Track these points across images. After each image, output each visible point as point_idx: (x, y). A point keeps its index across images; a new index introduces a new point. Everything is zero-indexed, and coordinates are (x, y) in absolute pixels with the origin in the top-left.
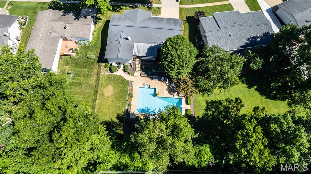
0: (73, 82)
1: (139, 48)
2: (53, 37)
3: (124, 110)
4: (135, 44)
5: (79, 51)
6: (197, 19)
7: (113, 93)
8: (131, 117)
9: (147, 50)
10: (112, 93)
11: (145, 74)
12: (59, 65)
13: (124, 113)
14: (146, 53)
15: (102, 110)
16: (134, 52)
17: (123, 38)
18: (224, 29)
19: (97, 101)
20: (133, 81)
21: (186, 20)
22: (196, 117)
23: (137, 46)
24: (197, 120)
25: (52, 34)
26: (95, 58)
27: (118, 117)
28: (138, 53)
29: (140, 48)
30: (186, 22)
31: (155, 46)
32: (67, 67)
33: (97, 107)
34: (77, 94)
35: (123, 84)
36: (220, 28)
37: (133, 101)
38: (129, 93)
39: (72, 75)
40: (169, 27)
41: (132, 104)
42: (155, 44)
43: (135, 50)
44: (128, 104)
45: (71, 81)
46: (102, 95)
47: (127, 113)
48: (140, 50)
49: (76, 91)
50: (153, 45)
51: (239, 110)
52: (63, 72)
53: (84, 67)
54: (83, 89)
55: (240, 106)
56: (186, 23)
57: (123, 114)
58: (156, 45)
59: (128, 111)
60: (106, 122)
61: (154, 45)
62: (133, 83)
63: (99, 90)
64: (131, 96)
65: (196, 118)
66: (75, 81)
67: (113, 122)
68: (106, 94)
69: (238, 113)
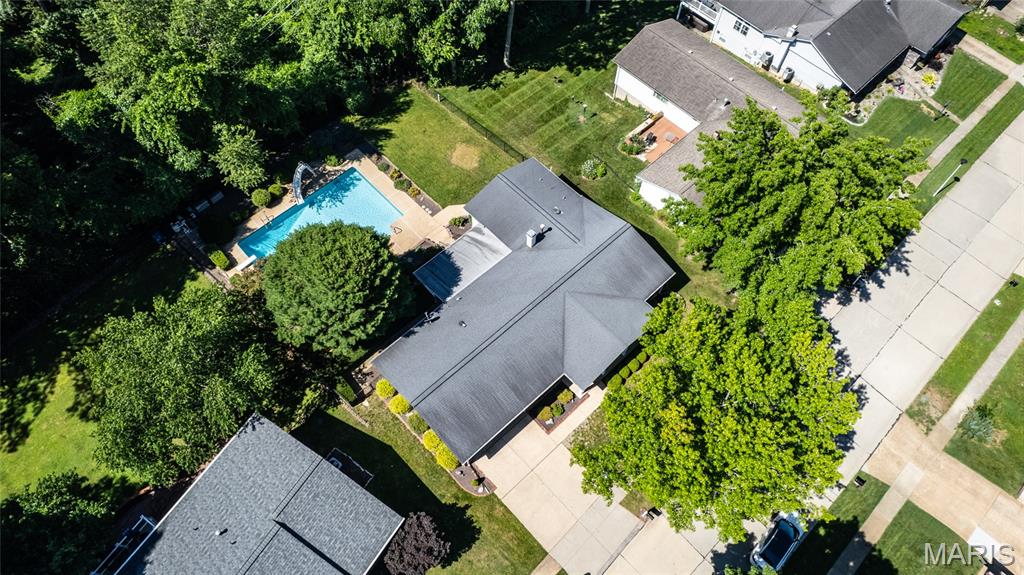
0: (563, 113)
1: (485, 250)
2: (711, 105)
3: (387, 151)
4: (506, 251)
5: (635, 159)
6: (411, 514)
7: (449, 162)
8: (357, 151)
9: (459, 264)
10: (454, 161)
11: (420, 250)
12: (633, 108)
13: (381, 146)
14: (453, 255)
15: (435, 121)
16: (486, 230)
17: (550, 229)
18: (259, 535)
19: (464, 124)
20: (432, 215)
21: (469, 512)
22: (200, 274)
23: (494, 251)
24: (193, 270)
25: (723, 107)
26: (580, 179)
27: (388, 134)
28: (473, 239)
29: (483, 253)
30: (461, 504)
31: (449, 293)
32: (613, 120)
33: (454, 117)
34: (524, 105)
35: (449, 192)
36: (283, 525)
37: (385, 181)
38: (414, 186)
39: (582, 118)
40: (462, 376)
41: (382, 173)
42: (454, 298)
43: (490, 238)
44: (388, 166)
45: (569, 112)
46: (468, 141)
47: (373, 150)
48: (477, 250)
49: (535, 106)
50: (457, 290)
51: (78, 388)
52: (609, 108)
53: (578, 148)
54: (524, 119)
55: (83, 402)
56: (452, 501)
57: (380, 143)
58: (448, 299)
59: (375, 156)
60: (404, 111)
61: (454, 294)
62: (430, 212)
63: (488, 142)
64: (401, 184)
65: (199, 270)
66: (561, 118)
67: (387, 121)
68: (460, 149)
69: (80, 377)
